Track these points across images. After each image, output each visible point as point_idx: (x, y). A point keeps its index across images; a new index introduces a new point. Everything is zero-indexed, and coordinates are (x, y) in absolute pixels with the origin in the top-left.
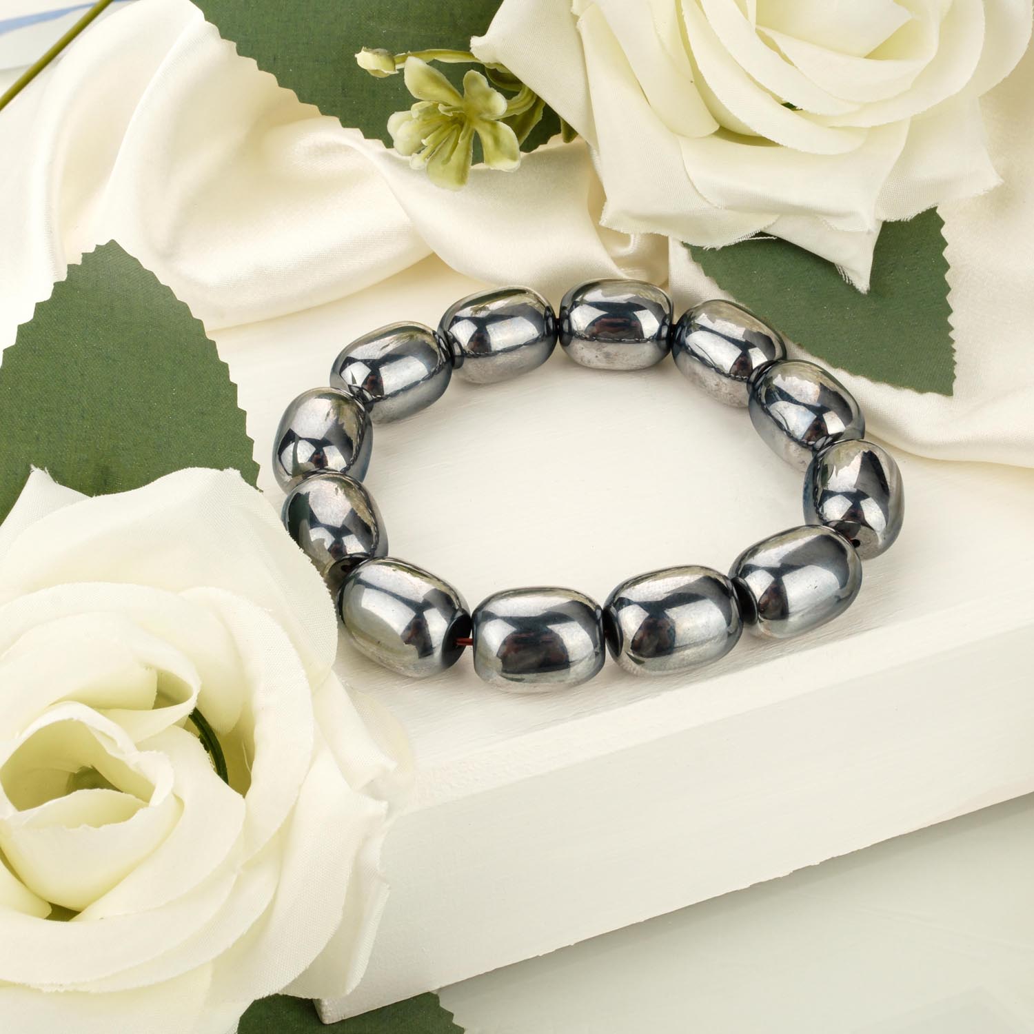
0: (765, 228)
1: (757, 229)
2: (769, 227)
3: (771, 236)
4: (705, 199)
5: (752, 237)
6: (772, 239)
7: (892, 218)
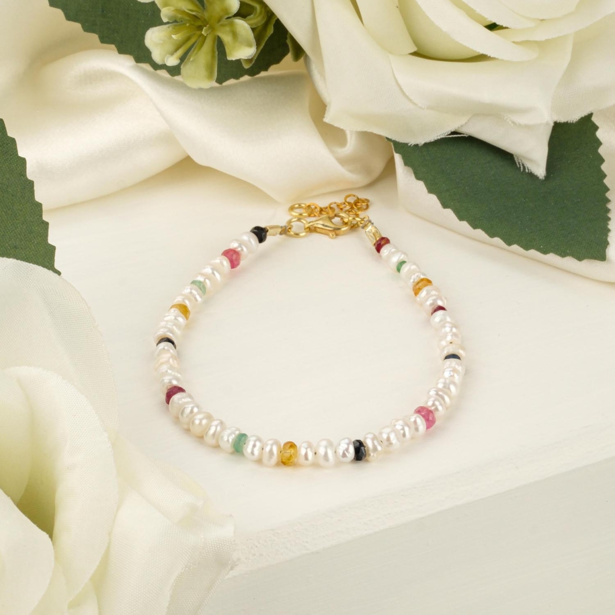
0: (459, 128)
1: (452, 128)
2: (462, 126)
3: (463, 134)
4: (410, 100)
5: (448, 135)
6: (465, 137)
7: (562, 119)
